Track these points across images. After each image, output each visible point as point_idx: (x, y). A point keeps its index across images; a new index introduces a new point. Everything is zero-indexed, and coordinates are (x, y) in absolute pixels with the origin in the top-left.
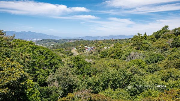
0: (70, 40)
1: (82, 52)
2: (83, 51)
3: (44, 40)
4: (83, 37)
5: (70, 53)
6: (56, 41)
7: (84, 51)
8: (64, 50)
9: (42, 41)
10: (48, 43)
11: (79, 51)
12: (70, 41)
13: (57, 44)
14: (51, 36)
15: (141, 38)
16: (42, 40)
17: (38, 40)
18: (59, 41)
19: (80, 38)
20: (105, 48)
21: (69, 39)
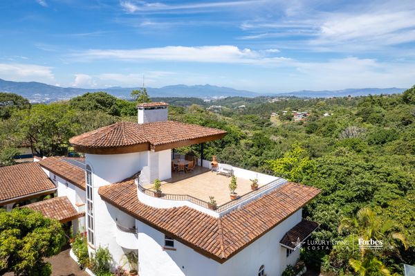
0: (273, 98)
1: (287, 122)
2: (289, 118)
3: (229, 98)
4: (297, 93)
5: (267, 123)
6: (249, 100)
7: (290, 120)
8: (258, 117)
9: (227, 101)
10: (236, 103)
11: (282, 118)
12: (273, 101)
13: (250, 104)
14: (241, 92)
15: (373, 103)
16: (226, 99)
17: (221, 97)
18: (254, 99)
19: (291, 93)
20: (326, 115)
21: (271, 95)
